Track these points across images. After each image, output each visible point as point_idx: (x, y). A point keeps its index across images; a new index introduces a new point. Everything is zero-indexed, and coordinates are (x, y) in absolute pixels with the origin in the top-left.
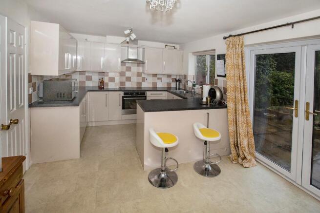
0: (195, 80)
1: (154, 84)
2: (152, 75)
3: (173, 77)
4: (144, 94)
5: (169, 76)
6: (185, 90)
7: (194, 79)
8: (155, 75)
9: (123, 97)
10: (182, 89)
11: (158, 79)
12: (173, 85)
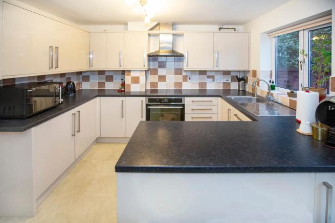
0: (274, 79)
1: (203, 84)
2: (198, 72)
3: (232, 74)
4: (181, 100)
5: (226, 73)
6: (253, 95)
7: (271, 77)
8: (202, 73)
9: (147, 105)
10: (250, 94)
11: (209, 77)
12: (234, 86)
